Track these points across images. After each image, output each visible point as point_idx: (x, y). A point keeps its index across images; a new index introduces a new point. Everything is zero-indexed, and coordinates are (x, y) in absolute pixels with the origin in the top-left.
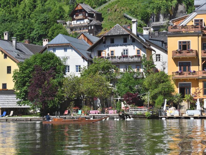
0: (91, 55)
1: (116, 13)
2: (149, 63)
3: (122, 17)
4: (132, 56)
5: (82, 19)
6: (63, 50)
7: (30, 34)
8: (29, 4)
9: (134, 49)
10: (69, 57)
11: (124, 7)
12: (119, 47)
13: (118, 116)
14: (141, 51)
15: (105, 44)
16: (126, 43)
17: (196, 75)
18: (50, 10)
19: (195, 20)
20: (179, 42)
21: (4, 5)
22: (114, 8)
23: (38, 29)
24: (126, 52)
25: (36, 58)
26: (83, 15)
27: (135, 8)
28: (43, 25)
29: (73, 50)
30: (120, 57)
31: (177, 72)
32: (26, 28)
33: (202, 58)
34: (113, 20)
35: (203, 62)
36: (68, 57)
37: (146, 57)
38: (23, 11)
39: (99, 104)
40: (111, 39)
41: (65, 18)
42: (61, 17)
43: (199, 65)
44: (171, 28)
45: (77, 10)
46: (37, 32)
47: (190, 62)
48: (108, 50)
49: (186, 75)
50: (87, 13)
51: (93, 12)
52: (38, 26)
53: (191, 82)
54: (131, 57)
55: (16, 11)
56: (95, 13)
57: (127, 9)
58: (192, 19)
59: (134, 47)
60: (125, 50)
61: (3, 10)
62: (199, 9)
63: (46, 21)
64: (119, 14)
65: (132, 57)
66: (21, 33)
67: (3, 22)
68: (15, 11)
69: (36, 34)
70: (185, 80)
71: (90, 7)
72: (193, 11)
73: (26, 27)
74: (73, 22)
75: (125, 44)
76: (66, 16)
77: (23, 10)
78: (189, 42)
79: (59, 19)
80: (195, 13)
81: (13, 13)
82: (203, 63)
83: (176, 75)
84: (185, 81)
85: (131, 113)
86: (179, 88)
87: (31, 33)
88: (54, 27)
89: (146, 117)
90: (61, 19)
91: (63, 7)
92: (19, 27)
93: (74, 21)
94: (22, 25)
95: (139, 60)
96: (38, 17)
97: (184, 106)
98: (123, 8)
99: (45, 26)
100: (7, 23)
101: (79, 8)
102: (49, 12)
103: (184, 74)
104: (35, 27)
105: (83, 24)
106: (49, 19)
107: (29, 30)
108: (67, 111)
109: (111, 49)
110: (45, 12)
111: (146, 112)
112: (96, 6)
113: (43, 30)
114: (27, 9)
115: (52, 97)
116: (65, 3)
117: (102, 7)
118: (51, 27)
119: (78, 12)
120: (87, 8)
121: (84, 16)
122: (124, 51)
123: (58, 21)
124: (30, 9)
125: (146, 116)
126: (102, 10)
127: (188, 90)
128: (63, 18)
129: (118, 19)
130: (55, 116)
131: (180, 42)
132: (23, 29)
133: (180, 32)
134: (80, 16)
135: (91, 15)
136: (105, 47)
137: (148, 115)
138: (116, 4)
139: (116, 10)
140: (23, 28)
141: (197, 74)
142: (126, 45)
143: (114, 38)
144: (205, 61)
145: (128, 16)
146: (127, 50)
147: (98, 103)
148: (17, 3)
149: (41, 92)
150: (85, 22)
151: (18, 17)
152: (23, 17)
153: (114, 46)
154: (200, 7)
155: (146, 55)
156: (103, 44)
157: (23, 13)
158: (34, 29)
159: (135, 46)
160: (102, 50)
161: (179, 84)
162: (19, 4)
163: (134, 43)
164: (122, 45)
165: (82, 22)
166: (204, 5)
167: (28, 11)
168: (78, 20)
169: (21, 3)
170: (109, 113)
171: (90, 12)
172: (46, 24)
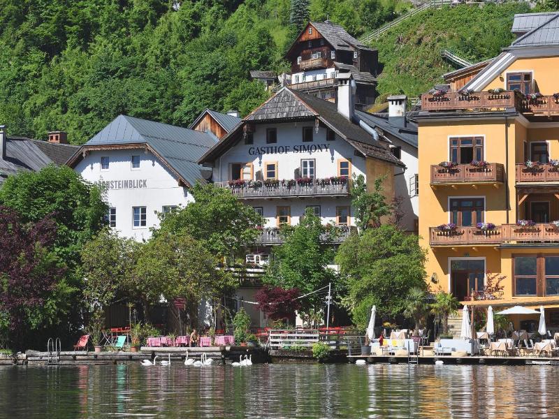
0: (212, 176)
1: (421, 48)
2: (373, 201)
3: (438, 61)
4: (323, 181)
5: (321, 69)
6: (129, 164)
7: (172, 113)
8: (179, 24)
9: (333, 159)
10: (144, 184)
11: (444, 31)
12: (291, 154)
13: (220, 354)
14: (353, 166)
15: (251, 146)
16: (310, 143)
17: (497, 236)
18: (232, 41)
19: (508, 74)
20: (451, 139)
21: (109, 27)
22: (415, 33)
23: (194, 96)
24: (308, 168)
25: (17, 186)
26: (322, 55)
27: (478, 34)
28: (208, 87)
29: (155, 162)
30: (291, 184)
31: (442, 228)
32: (162, 96)
33: (517, 187)
34: (410, 71)
35: (520, 199)
36: (142, 183)
37: (365, 182)
38: (160, 46)
39: (209, 319)
40: (267, 130)
41: (273, 64)
42: (264, 62)
43: (507, 208)
44: (430, 100)
45: (306, 42)
46: (190, 107)
47: (483, 199)
48: (260, 163)
49: (467, 237)
50: (332, 48)
51: (352, 46)
52: (194, 87)
53: (484, 258)
54: (320, 182)
55: (142, 45)
56: (356, 48)
57: (451, 37)
58: (501, 72)
59: (332, 154)
60: (308, 161)
61: (105, 41)
62: (522, 42)
63: (216, 75)
64: (429, 53)
65: (325, 183)
66: (147, 108)
67: (103, 77)
68: (139, 45)
69: (188, 112)
70: (466, 251)
71: (343, 32)
72: (503, 49)
73: (162, 90)
74: (294, 75)
75: (306, 144)
76: (276, 60)
77: (162, 42)
78: (479, 141)
79: (257, 68)
80: (508, 54)
81: (134, 50)
82: (520, 203)
83: (438, 235)
84: (466, 255)
85: (275, 345)
86: (449, 275)
87: (174, 110)
88: (239, 91)
89: (315, 359)
90: (264, 68)
91: (272, 33)
92: (144, 90)
93: (296, 74)
94: (151, 86)
95: (344, 191)
96: (195, 62)
97: (453, 327)
98: (441, 35)
99: (213, 87)
100: (113, 81)
101: (311, 34)
102: (229, 47)
103: (461, 234)
104: (186, 92)
105: (321, 83)
106: (224, 67)
107: (171, 102)
108: (85, 338)
109: (268, 158)
110: (218, 47)
111: (317, 345)
112: (364, 28)
113: (206, 101)
114: (174, 39)
115: (40, 296)
116: (279, 21)
117: (382, 31)
118: (230, 91)
119: (310, 48)
120: (335, 34)
121: (325, 60)
122: (305, 164)
123: (254, 74)
124: (182, 38)
125: (314, 355)
126: (381, 40)
127: (476, 279)
128: (269, 64)
129: (424, 67)
130: (46, 351)
131: (454, 141)
132: (153, 99)
133: (454, 110)
134: (315, 60)
135: (345, 57)
136: (252, 153)
137: (319, 353)
138: (422, 23)
139: (420, 42)
140: (154, 94)
141: (499, 233)
142: (309, 149)
143: (275, 129)
144: (525, 197)
145: (456, 58)
146: (312, 164)
147: (208, 315)
148: (147, 21)
149: (8, 282)
150: (329, 76)
151: (148, 63)
152: (161, 62)
153: (276, 150)
154: (523, 36)
155: (365, 176)
156: (246, 144)
157: (162, 50)
158: (182, 98)
159: (335, 152)
160: (243, 162)
161: (452, 261)
162: (155, 24)
163: (333, 142)
164: (299, 149)
165: (320, 77)
166: (538, 32)
167: (176, 44)
168: (308, 71)
169: (159, 23)
170: (201, 345)
171: (341, 48)
172: (216, 83)
